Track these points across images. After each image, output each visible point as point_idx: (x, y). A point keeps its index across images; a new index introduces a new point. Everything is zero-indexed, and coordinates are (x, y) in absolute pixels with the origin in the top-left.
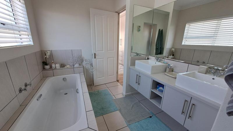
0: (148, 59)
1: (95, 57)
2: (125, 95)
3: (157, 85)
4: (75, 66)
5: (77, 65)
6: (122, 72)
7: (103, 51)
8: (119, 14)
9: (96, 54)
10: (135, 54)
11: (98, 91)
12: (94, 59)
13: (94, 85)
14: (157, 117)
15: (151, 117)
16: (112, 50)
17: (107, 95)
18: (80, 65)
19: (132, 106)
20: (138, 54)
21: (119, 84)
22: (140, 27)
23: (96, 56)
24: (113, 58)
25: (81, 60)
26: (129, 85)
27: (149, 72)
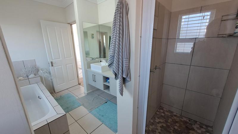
0: (101, 62)
1: (52, 66)
2: (87, 93)
3: (106, 79)
4: (30, 77)
5: (32, 76)
6: (82, 76)
7: (60, 58)
8: (71, 25)
9: (53, 62)
10: (91, 59)
11: (61, 96)
12: (51, 67)
13: (55, 92)
14: (110, 101)
15: (106, 102)
16: (70, 57)
17: (70, 97)
18: (35, 75)
19: (93, 99)
20: (93, 59)
21: (81, 86)
22: (93, 34)
23: (54, 65)
24: (71, 64)
25: (36, 71)
26: (89, 84)
27: (100, 71)
